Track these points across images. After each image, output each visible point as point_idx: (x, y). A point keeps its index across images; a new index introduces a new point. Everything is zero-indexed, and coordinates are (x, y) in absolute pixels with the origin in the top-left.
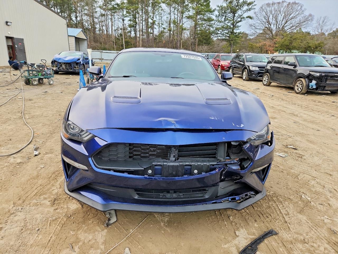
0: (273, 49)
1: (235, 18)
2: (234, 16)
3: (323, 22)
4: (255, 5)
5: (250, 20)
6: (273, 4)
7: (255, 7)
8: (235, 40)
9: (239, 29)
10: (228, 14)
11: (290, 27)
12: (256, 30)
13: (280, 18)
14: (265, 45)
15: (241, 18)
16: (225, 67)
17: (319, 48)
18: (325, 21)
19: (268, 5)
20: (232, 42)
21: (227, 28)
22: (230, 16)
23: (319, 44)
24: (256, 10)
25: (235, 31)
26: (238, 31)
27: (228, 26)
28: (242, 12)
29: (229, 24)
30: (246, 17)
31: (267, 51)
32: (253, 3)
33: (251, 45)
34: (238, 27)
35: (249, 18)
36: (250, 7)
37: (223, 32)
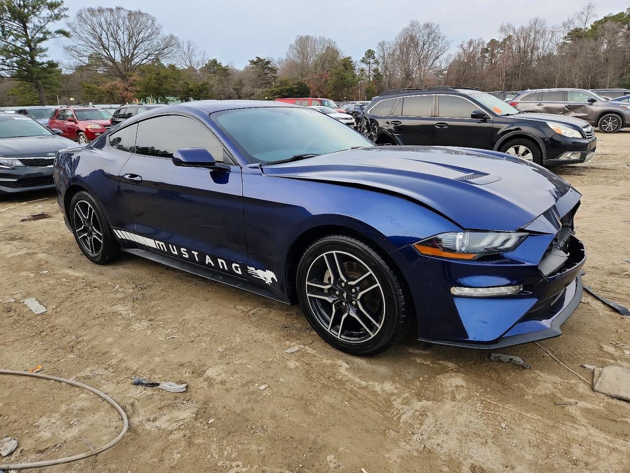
0: (133, 94)
1: (28, 31)
2: (25, 28)
3: (189, 49)
4: (65, 9)
5: (64, 38)
6: (101, 10)
7: (66, 13)
8: (45, 78)
9: (46, 56)
10: (7, 21)
11: (145, 56)
12: (80, 58)
13: (123, 37)
14: (115, 87)
15: (44, 33)
16: (96, 134)
17: (204, 92)
18: (191, 48)
19: (91, 11)
20: (40, 82)
21: (17, 51)
22: (15, 28)
23: (203, 85)
24: (71, 20)
25: (37, 59)
26: (45, 60)
27: (17, 48)
28: (42, 20)
29: (19, 44)
30: (56, 32)
31: (123, 98)
32: (59, 5)
33: (88, 87)
34: (42, 50)
35: (62, 35)
36: (56, 11)
37: (8, 61)
